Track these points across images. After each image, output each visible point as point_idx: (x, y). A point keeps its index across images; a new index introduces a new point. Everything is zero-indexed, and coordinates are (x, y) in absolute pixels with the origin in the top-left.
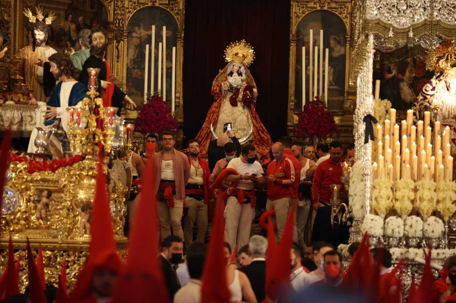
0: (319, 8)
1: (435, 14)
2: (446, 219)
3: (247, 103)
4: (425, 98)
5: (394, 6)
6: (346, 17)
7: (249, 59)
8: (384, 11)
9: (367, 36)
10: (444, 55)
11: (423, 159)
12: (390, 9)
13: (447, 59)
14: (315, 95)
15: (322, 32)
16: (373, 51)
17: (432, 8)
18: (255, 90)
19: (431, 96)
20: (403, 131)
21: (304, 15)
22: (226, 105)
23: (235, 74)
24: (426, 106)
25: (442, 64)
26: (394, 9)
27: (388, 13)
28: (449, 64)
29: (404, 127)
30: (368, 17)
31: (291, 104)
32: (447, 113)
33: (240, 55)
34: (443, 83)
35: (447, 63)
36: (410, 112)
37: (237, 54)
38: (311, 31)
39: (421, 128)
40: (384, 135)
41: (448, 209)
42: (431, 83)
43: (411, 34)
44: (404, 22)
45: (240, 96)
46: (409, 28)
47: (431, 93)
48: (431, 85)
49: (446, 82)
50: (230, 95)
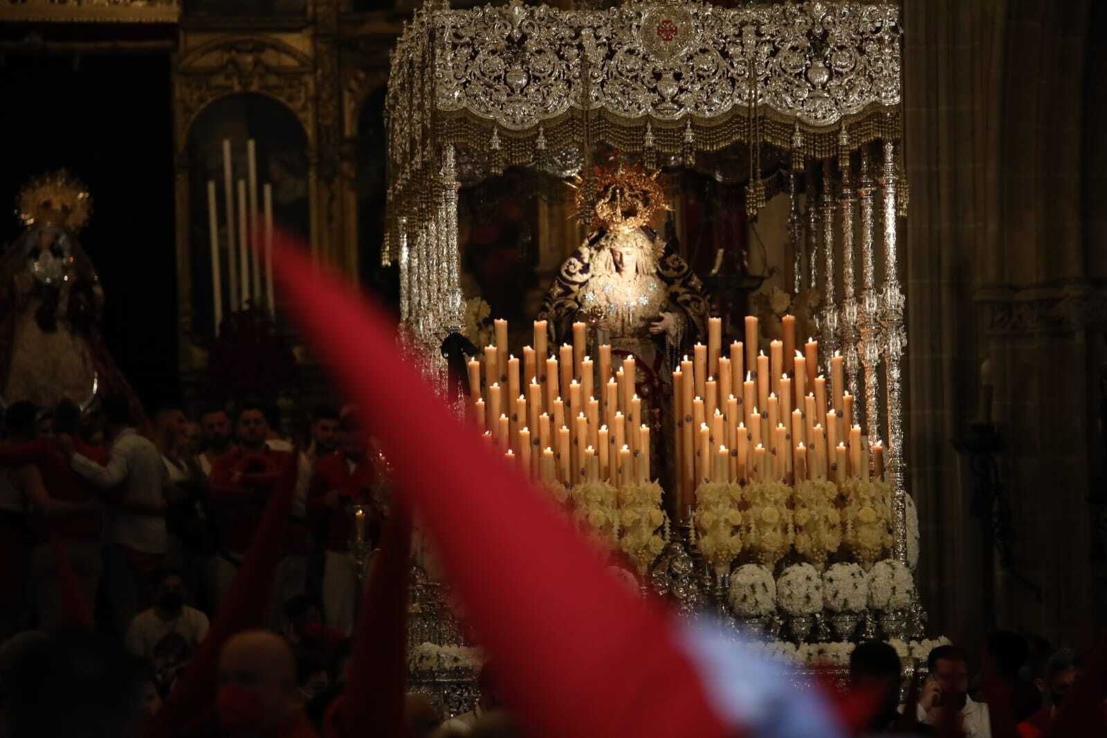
0: (237, 88)
1: (593, 94)
2: (643, 569)
3: (79, 323)
4: (568, 291)
5: (498, 78)
6: (304, 108)
7: (79, 217)
8: (477, 89)
9: (439, 151)
10: (606, 188)
11: (582, 434)
12: (490, 86)
13: (614, 198)
14: (245, 295)
15: (251, 145)
16: (456, 185)
17: (586, 82)
18: (98, 290)
19: (582, 285)
20: (526, 370)
21: (202, 106)
22: (30, 331)
23: (46, 254)
24: (570, 309)
25: (603, 210)
26: (501, 86)
27: (485, 94)
28: (619, 211)
29: (530, 361)
30: (441, 104)
31: (185, 321)
32: (619, 324)
33: (57, 206)
34: (606, 254)
35: (613, 207)
36: (541, 324)
37: (47, 205)
38: (227, 145)
39: (567, 361)
40: (484, 383)
41: (646, 547)
42: (578, 256)
43: (542, 143)
44: (523, 114)
45: (63, 307)
46: (537, 127)
47: (579, 278)
48: (581, 260)
49: (612, 251)
50: (35, 305)
